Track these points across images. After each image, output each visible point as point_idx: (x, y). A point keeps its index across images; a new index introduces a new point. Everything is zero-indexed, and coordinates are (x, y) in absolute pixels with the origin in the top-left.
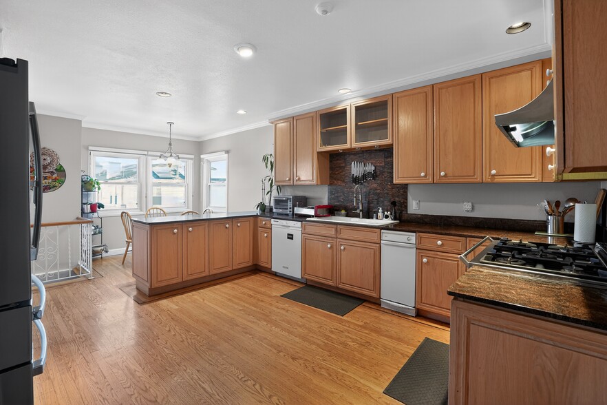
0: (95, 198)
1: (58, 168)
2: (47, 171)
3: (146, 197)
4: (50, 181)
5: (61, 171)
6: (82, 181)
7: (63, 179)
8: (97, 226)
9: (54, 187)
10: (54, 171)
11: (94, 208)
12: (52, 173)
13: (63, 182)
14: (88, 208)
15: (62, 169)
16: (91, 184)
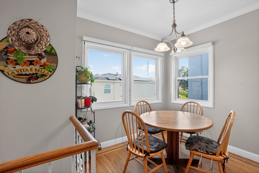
0: (86, 91)
1: (49, 50)
2: (33, 52)
3: (130, 90)
4: (38, 67)
5: (52, 54)
6: (77, 72)
7: (55, 65)
8: (91, 122)
9: (43, 76)
10: (43, 54)
11: (89, 101)
12: (40, 56)
13: (54, 70)
14: (82, 103)
15: (53, 51)
16: (86, 75)
